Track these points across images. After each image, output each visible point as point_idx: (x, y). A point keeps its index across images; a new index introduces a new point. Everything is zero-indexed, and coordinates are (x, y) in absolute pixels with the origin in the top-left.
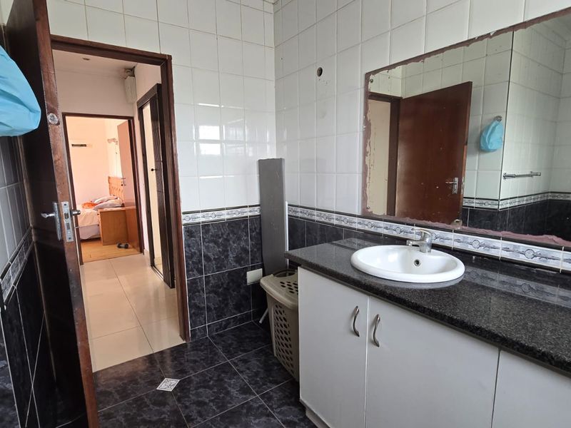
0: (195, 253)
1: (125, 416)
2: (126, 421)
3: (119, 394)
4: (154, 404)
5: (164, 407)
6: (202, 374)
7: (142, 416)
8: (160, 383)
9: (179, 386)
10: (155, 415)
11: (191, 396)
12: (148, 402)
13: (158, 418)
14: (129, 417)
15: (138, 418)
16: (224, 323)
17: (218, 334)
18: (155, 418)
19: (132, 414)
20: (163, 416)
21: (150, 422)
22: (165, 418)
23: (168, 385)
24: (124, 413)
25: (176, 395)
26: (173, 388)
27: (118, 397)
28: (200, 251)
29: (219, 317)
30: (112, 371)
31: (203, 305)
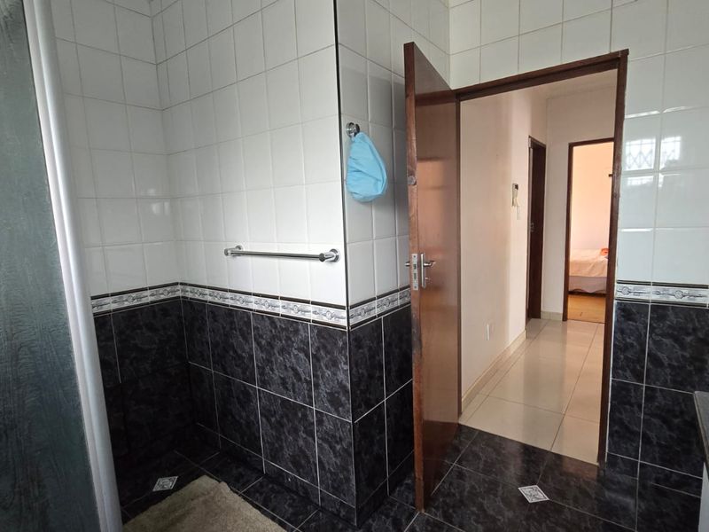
0: (632, 345)
1: (473, 487)
2: (468, 492)
3: (484, 465)
4: (503, 500)
5: (508, 511)
6: (581, 516)
7: (484, 499)
8: (527, 485)
9: (542, 504)
10: (494, 510)
11: (544, 525)
12: (500, 493)
13: (494, 514)
14: (474, 491)
15: (479, 499)
16: (674, 478)
17: (657, 488)
18: (491, 512)
19: (478, 491)
20: (500, 518)
21: (485, 511)
22: (499, 520)
23: (533, 494)
24: (473, 483)
25: (530, 510)
26: (534, 500)
27: (481, 466)
28: (642, 345)
29: (664, 462)
30: (497, 440)
31: (636, 429)
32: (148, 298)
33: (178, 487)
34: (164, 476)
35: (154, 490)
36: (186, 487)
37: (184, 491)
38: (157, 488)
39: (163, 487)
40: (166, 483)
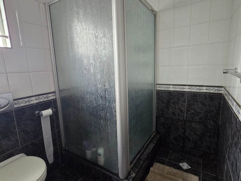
32: (204, 90)
33: (187, 171)
34: (188, 163)
35: (180, 164)
36: (188, 173)
37: (185, 174)
38: (181, 164)
39: (183, 166)
40: (185, 166)
